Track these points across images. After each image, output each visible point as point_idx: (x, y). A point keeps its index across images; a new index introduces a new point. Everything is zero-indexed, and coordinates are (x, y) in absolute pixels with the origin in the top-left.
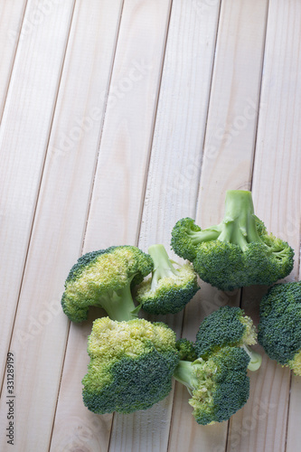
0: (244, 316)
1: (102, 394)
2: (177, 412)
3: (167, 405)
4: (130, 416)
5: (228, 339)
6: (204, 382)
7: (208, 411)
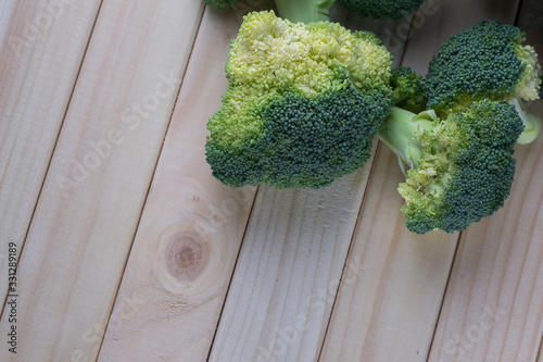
0: (524, 44)
1: (241, 153)
2: (374, 196)
3: (357, 181)
4: (289, 192)
5: (490, 86)
6: (432, 157)
7: (430, 211)
